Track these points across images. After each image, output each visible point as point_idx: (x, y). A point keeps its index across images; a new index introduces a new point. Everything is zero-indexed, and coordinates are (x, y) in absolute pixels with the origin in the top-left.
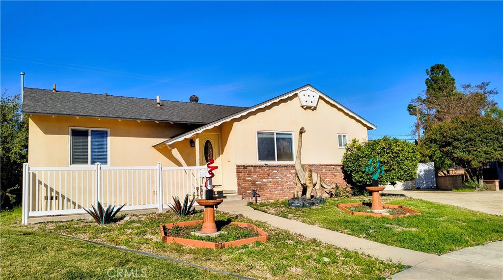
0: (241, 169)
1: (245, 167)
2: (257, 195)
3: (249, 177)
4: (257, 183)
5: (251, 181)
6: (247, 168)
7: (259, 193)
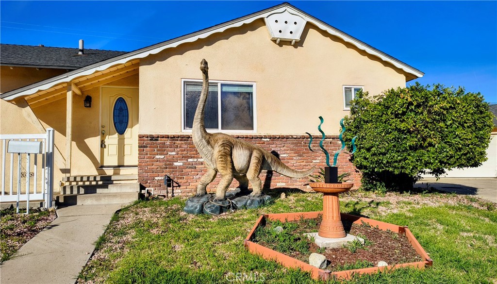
0: (147, 141)
1: (153, 138)
2: (175, 184)
3: (161, 154)
4: (176, 164)
5: (163, 161)
6: (157, 140)
7: (179, 181)
